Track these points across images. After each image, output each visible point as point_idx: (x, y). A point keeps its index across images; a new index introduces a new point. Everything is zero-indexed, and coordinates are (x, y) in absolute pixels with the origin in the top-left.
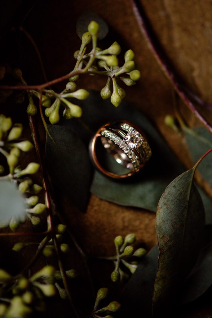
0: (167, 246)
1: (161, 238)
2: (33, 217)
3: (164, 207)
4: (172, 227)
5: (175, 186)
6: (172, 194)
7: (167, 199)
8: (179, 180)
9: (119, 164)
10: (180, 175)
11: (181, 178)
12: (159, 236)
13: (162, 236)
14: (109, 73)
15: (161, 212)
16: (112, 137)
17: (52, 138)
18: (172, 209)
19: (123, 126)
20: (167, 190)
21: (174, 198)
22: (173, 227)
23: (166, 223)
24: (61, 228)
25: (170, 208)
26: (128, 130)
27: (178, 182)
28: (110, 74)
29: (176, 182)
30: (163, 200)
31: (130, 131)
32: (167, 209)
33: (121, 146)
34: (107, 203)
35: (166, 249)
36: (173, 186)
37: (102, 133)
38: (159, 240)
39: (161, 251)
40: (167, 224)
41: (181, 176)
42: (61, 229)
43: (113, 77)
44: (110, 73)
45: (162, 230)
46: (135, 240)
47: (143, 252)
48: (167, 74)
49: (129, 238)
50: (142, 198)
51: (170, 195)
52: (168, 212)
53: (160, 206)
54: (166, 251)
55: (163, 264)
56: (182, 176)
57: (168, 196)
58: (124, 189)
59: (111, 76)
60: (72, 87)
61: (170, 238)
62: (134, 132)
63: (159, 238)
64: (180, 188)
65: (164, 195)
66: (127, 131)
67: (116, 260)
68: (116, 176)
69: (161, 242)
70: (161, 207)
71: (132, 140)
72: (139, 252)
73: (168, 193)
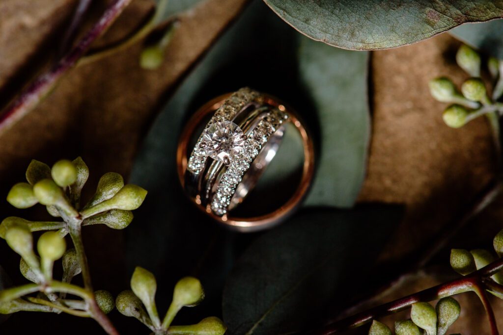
0: (447, 9)
1: (432, 26)
2: (442, 321)
3: (360, 35)
4: (402, 8)
5: (307, 21)
6: (325, 24)
7: (341, 33)
8: (290, 15)
9: (277, 153)
10: (279, 15)
11: (284, 10)
12: (430, 32)
13: (429, 27)
14: (74, 230)
15: (372, 41)
16: (227, 189)
17: (256, 326)
18: (359, 15)
19: (195, 171)
20: (320, 37)
21: (334, 17)
22: (400, 5)
23: (395, 22)
24: (458, 260)
25: (359, 22)
26: (202, 158)
27: (294, 14)
28: (76, 228)
29: (295, 20)
30: (344, 42)
31: (204, 153)
32: (362, 27)
33: (245, 166)
34: (373, 159)
35: (454, 11)
36: (307, 25)
37: (222, 213)
38: (438, 31)
39: (463, 20)
40: (396, 20)
41: (279, 12)
42: (462, 261)
43: (81, 219)
44: (73, 227)
45: (413, 29)
46: (442, 79)
47: (467, 55)
48: (44, 90)
49: (442, 93)
50: (344, 84)
51: (330, 28)
52: (368, 23)
53: (361, 45)
54: (460, 10)
55: (490, 9)
56: (278, 9)
57: (332, 31)
58: (330, 128)
59: (80, 224)
60: (130, 305)
61: (426, 6)
62: (206, 146)
63: (434, 32)
64: (307, 7)
65: (333, 41)
66: (205, 159)
67: (497, 112)
68: (307, 156)
69: (442, 26)
70: (362, 42)
71: (228, 147)
72: (468, 62)
73: (326, 32)
